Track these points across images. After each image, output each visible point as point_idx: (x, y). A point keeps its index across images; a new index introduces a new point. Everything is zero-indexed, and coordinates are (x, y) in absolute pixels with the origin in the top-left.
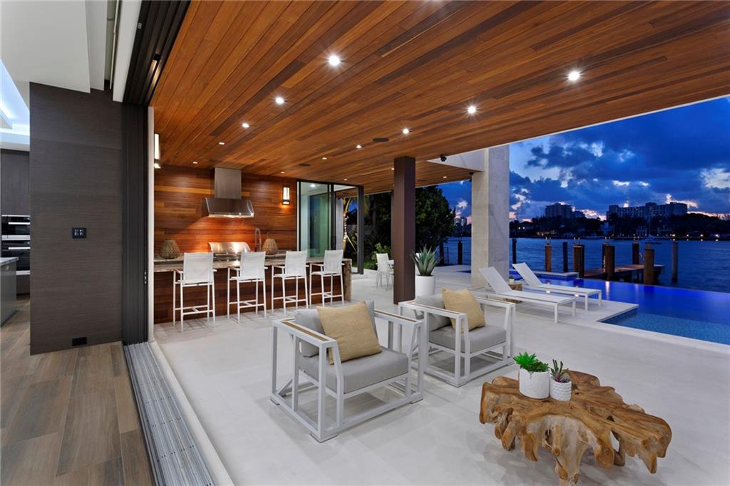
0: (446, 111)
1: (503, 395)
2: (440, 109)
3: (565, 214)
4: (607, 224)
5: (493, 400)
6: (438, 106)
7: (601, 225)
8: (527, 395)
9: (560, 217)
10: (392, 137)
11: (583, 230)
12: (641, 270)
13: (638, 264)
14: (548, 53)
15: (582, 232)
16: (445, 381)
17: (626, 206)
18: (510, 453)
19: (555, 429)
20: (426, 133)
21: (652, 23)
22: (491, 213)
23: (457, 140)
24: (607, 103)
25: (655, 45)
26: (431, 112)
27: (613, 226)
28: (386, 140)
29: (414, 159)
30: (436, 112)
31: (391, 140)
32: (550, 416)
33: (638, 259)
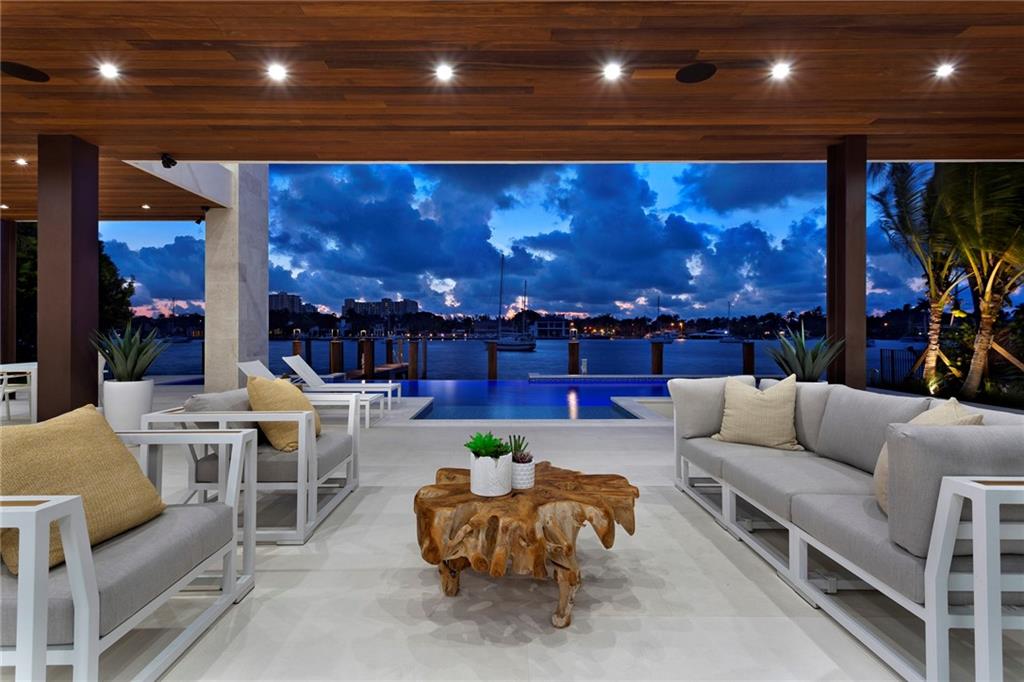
0: (229, 56)
1: (460, 506)
2: (217, 45)
3: (293, 306)
4: (343, 322)
5: (450, 518)
6: (218, 37)
7: (338, 324)
8: (493, 495)
9: (286, 310)
10: (61, 73)
11: (317, 328)
12: (407, 367)
13: (392, 363)
14: (441, 15)
15: (315, 332)
16: (274, 543)
17: (362, 301)
18: (457, 599)
19: (550, 523)
20: (157, 92)
21: (554, 32)
22: (243, 278)
23: (214, 128)
24: (451, 132)
25: (537, 66)
26: (197, 45)
27: (349, 325)
28: (41, 76)
29: (96, 149)
30: (206, 48)
31: (54, 81)
32: (540, 508)
33: (391, 358)
